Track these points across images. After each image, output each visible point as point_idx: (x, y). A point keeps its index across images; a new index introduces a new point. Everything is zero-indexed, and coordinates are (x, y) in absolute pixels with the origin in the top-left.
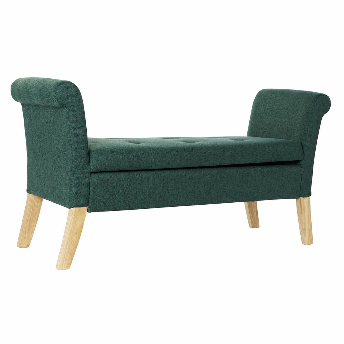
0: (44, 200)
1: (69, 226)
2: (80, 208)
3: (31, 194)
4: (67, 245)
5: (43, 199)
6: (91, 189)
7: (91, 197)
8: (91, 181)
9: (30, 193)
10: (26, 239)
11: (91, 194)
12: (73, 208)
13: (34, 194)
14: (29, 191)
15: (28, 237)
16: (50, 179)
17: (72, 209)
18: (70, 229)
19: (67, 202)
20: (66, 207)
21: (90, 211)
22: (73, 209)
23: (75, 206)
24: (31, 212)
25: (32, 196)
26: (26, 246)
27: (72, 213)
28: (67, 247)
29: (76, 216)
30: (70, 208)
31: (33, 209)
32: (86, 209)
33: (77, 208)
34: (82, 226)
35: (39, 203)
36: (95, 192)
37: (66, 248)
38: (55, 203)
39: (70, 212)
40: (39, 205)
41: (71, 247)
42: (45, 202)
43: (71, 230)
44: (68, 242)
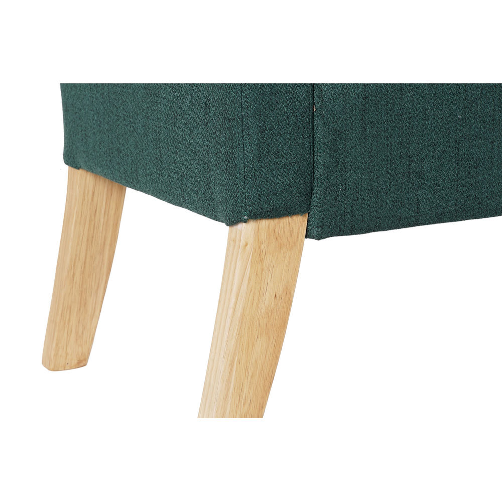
0: (130, 192)
1: (233, 300)
2: (276, 221)
3: (80, 171)
4: (229, 380)
5: (127, 188)
6: (318, 136)
7: (320, 170)
8: (316, 100)
9: (76, 168)
10: (73, 335)
11: (321, 157)
12: (245, 222)
13: (90, 169)
14: (71, 158)
15: (80, 332)
16: (145, 105)
17: (241, 226)
18: (238, 314)
19: (219, 199)
20: (215, 217)
21: (318, 231)
22: (247, 229)
23: (257, 215)
24: (85, 240)
25: (85, 178)
26: (75, 362)
27: (242, 243)
28: (231, 390)
29: (259, 256)
30: (232, 221)
31: (90, 224)
32: (299, 223)
33: (264, 223)
34: (286, 298)
35: (113, 206)
36: (335, 151)
37: (227, 395)
38: (169, 201)
39: (234, 241)
40: (112, 212)
41: (246, 390)
42: (135, 200)
43: (243, 315)
44: (231, 372)
